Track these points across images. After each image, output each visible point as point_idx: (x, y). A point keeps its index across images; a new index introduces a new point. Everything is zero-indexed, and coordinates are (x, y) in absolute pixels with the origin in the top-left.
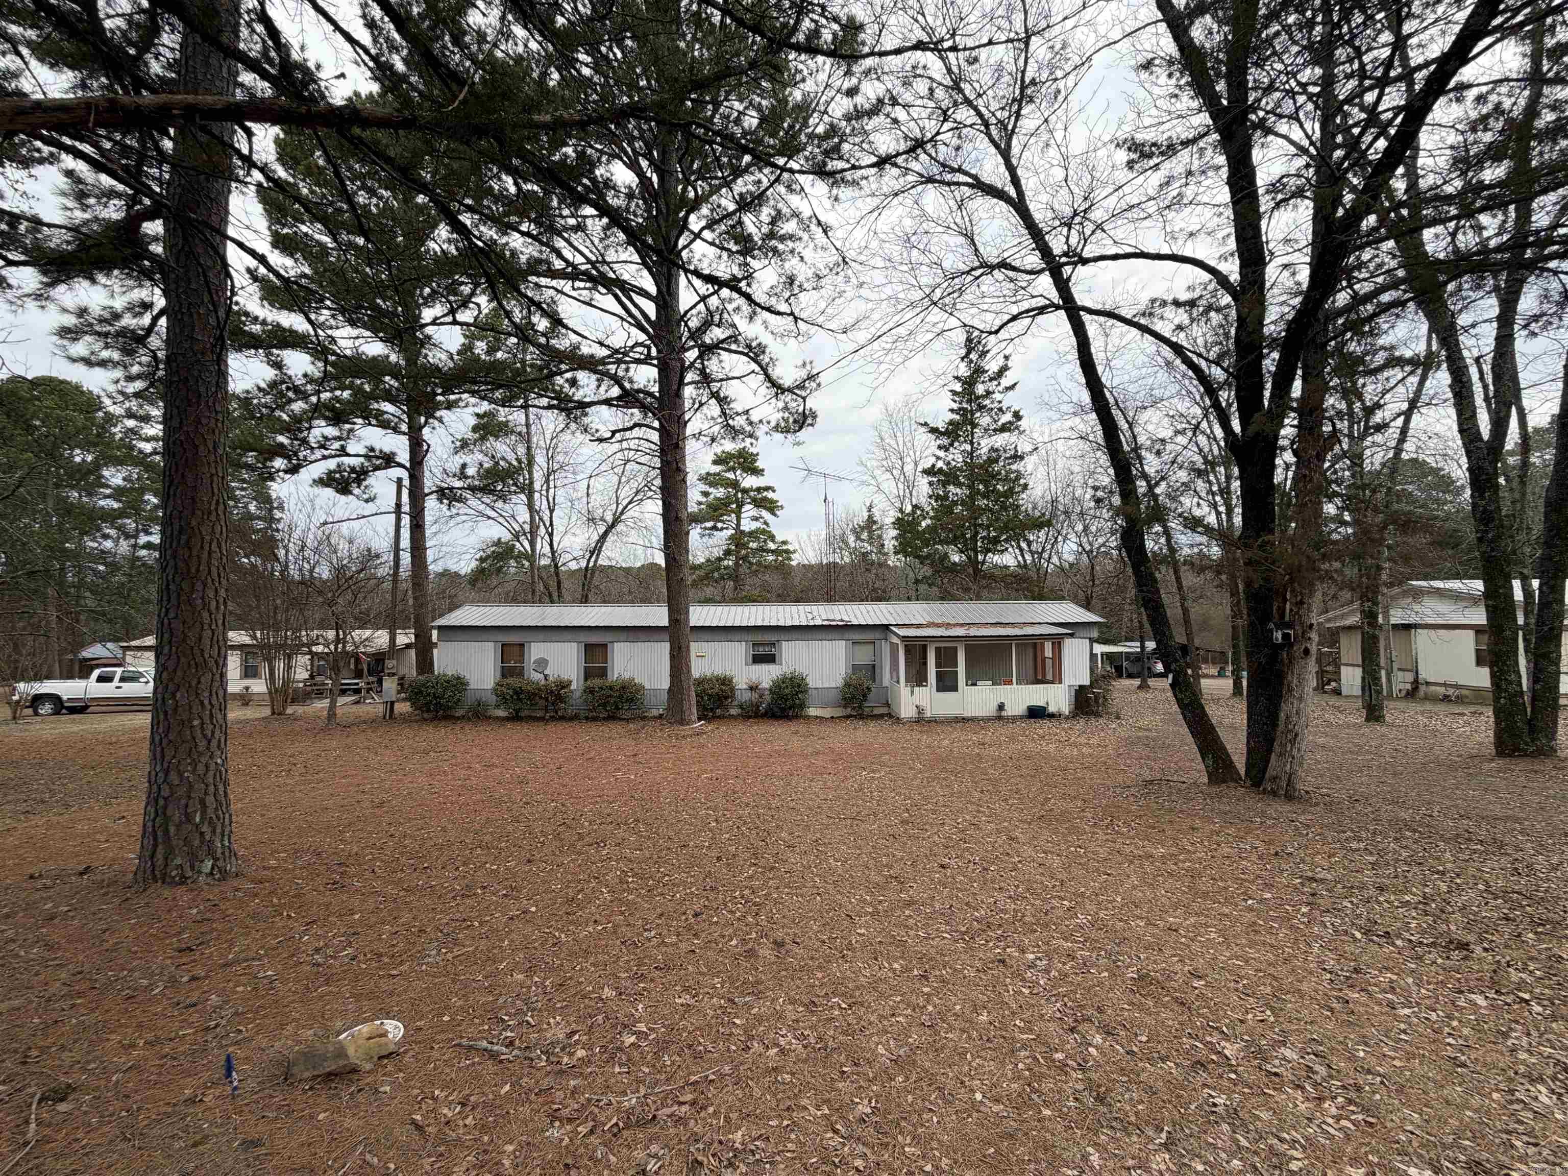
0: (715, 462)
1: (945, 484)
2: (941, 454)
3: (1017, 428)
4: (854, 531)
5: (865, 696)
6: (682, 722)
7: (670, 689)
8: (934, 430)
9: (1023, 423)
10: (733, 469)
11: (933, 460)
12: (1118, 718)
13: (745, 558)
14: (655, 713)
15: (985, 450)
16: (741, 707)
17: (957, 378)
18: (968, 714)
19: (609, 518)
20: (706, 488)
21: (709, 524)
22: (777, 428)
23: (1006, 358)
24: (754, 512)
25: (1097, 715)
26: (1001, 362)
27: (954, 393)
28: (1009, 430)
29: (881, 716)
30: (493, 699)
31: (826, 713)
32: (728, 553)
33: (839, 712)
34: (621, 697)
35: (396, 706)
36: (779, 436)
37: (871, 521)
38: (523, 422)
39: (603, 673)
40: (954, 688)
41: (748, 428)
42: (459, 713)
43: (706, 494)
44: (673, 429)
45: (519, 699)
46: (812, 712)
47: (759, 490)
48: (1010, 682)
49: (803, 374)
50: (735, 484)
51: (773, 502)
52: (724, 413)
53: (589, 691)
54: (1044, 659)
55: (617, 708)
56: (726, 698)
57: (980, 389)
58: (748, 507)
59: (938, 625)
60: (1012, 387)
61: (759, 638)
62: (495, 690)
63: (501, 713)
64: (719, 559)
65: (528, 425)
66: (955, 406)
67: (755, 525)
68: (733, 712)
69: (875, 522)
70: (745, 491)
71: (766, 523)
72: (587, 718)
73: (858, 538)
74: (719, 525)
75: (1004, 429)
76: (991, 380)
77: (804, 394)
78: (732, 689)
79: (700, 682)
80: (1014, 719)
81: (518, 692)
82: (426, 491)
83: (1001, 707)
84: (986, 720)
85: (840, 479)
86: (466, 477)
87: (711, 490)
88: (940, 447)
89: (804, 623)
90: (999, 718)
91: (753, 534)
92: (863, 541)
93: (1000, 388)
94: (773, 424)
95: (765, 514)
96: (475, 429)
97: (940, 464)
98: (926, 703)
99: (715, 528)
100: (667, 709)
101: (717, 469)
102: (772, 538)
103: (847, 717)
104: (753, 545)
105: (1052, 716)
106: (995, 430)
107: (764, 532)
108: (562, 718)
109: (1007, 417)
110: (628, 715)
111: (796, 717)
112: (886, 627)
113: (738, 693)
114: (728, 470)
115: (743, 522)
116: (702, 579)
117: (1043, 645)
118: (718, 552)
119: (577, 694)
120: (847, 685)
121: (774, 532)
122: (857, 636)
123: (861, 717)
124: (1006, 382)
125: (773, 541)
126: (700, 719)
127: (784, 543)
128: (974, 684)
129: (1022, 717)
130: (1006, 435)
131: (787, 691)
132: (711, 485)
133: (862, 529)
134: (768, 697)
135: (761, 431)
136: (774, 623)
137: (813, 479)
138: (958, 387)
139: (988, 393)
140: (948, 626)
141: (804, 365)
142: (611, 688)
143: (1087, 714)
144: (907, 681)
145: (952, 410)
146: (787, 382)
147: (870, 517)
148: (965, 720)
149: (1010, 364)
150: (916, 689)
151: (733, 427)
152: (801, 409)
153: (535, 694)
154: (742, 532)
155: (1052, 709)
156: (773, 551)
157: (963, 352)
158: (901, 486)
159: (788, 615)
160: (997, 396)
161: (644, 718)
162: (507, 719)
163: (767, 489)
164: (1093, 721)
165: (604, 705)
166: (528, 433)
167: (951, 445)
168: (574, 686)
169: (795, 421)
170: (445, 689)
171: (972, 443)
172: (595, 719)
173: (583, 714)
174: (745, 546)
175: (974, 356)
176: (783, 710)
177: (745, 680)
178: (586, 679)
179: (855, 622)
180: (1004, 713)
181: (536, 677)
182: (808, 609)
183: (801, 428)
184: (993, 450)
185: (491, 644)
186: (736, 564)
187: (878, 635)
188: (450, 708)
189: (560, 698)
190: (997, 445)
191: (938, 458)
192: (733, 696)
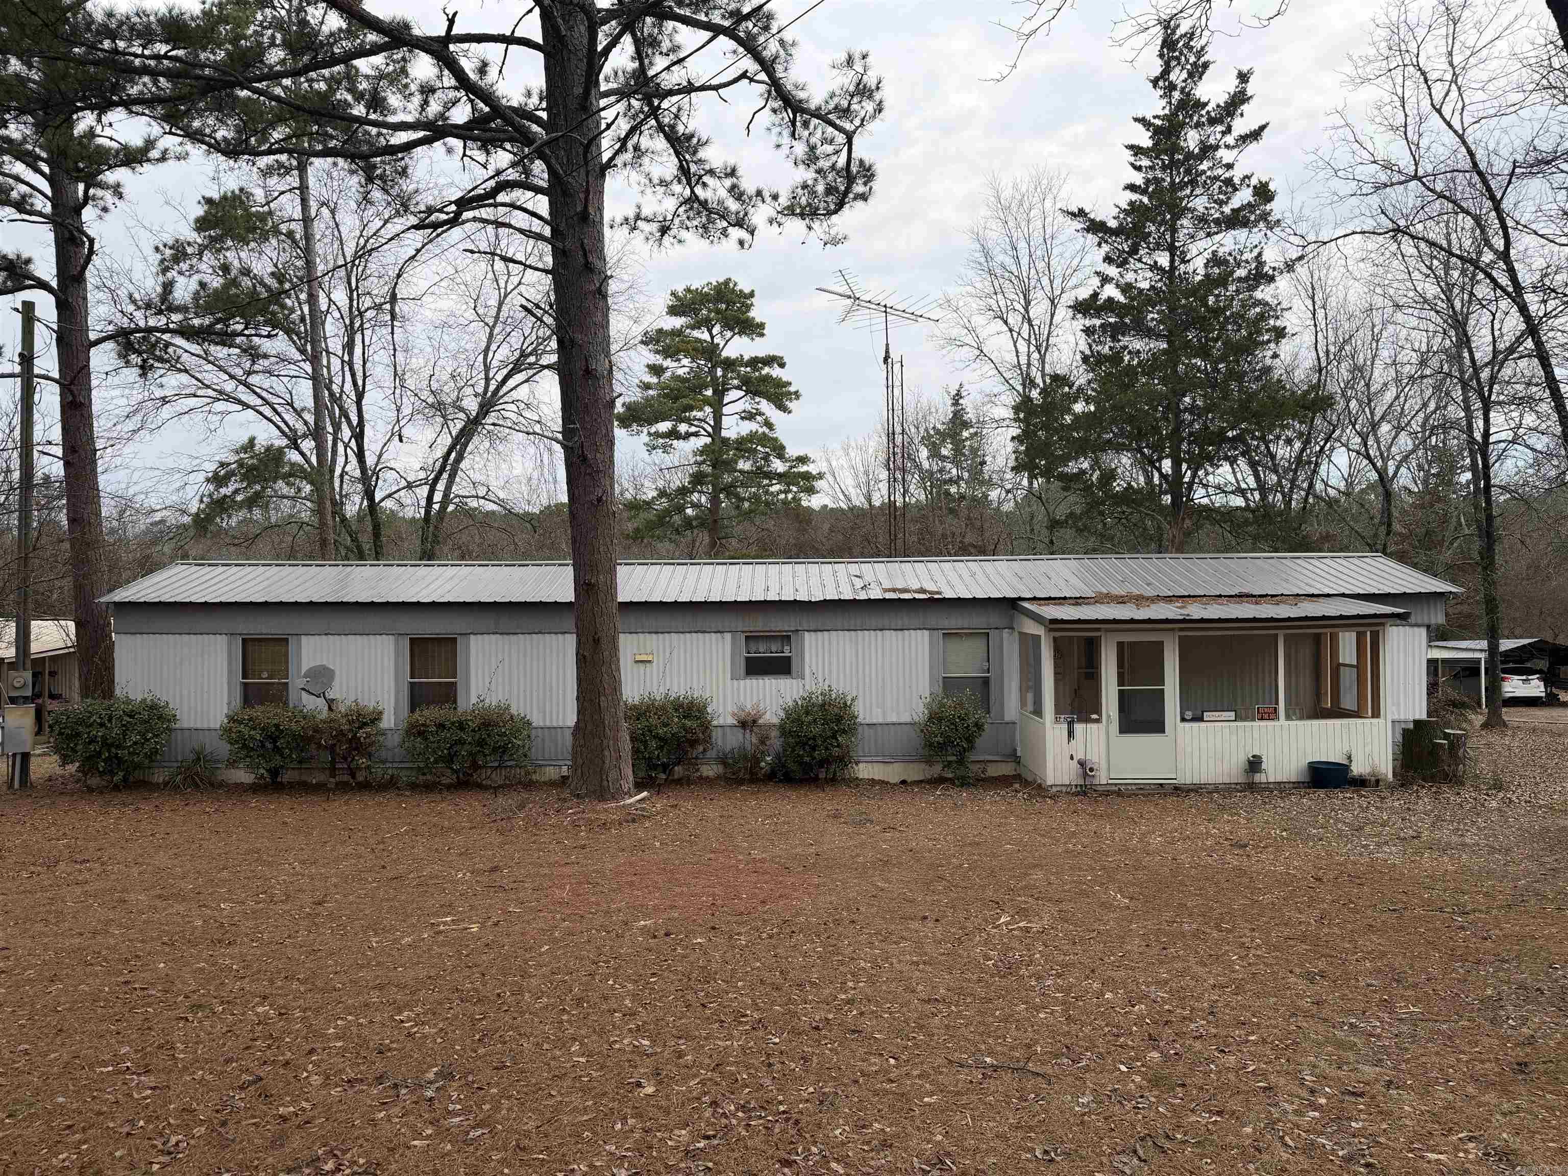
0: (673, 311)
1: (1115, 331)
2: (1112, 271)
3: (1264, 217)
4: (927, 440)
5: (970, 740)
6: (603, 793)
7: (578, 729)
8: (1096, 227)
9: (1276, 208)
10: (707, 324)
11: (1096, 281)
12: (1498, 786)
13: (729, 490)
14: (551, 773)
15: (1198, 264)
16: (723, 760)
17: (1142, 121)
18: (1186, 777)
19: (472, 405)
20: (658, 360)
21: (664, 426)
22: (790, 211)
23: (1243, 77)
24: (745, 404)
25: (1454, 780)
26: (1231, 85)
27: (1136, 150)
28: (1245, 223)
29: (1004, 781)
30: (223, 749)
31: (892, 773)
32: (698, 479)
33: (915, 772)
34: (481, 743)
35: (34, 763)
36: (795, 226)
37: (958, 421)
38: (297, 214)
39: (448, 694)
40: (1157, 726)
41: (733, 205)
42: (159, 777)
43: (656, 370)
44: (576, 180)
45: (277, 750)
46: (864, 771)
47: (754, 362)
48: (1272, 715)
49: (847, 80)
50: (710, 352)
51: (781, 384)
52: (684, 171)
53: (416, 731)
54: (1337, 667)
55: (475, 766)
56: (693, 743)
57: (1192, 139)
58: (733, 394)
59: (1121, 600)
60: (1255, 135)
61: (758, 624)
62: (226, 731)
63: (242, 776)
64: (683, 491)
65: (307, 221)
66: (1138, 179)
67: (747, 428)
68: (709, 770)
69: (966, 425)
70: (729, 364)
71: (768, 424)
72: (414, 787)
73: (935, 453)
74: (683, 428)
75: (1236, 220)
76: (1212, 121)
77: (848, 126)
78: (706, 727)
79: (640, 712)
80: (1282, 789)
81: (273, 735)
82: (93, 336)
83: (1254, 764)
84: (1225, 790)
85: (916, 317)
86: (172, 309)
87: (668, 363)
88: (1108, 259)
89: (848, 595)
90: (1251, 787)
91: (743, 446)
92: (944, 458)
93: (1230, 139)
94: (784, 201)
95: (766, 406)
96: (201, 224)
97: (1111, 291)
98: (1096, 755)
99: (673, 434)
100: (574, 767)
101: (678, 322)
102: (779, 450)
103: (937, 781)
104: (744, 465)
105: (1360, 783)
106: (1217, 222)
107: (764, 439)
108: (365, 787)
109: (1244, 196)
110: (498, 778)
111: (833, 781)
112: (1011, 605)
113: (717, 735)
114: (696, 326)
115: (726, 422)
116: (651, 526)
117: (1334, 639)
118: (679, 480)
119: (394, 740)
120: (935, 717)
121: (783, 438)
122: (954, 621)
123: (963, 782)
124: (1240, 126)
125: (781, 456)
126: (640, 786)
127: (803, 460)
128: (1199, 719)
129: (1297, 785)
130: (1241, 234)
131: (816, 730)
132: (668, 353)
133: (943, 435)
134: (776, 742)
135: (760, 215)
136: (788, 596)
137: (862, 316)
138: (1145, 139)
139: (1207, 150)
140: (1139, 600)
141: (850, 61)
142: (461, 726)
143: (1433, 779)
144: (1058, 710)
145: (1132, 187)
146: (815, 96)
147: (956, 414)
148: (1178, 790)
149: (1250, 90)
150: (1079, 728)
151: (704, 204)
152: (842, 161)
153: (308, 740)
154: (725, 441)
155: (1358, 768)
156: (780, 477)
157: (1157, 67)
158: (1022, 346)
159: (814, 581)
160: (1225, 155)
161: (530, 785)
162: (255, 789)
163: (770, 360)
164: (1448, 793)
165: (450, 759)
166: (308, 237)
167: (1134, 250)
168: (388, 722)
169: (829, 190)
170: (126, 729)
171: (1172, 249)
172: (429, 788)
173: (404, 778)
174: (730, 466)
175: (1178, 76)
176: (807, 768)
177: (730, 708)
178: (412, 710)
179: (949, 594)
180: (1260, 778)
181: (312, 704)
182: (854, 568)
183: (840, 205)
184: (1215, 260)
185: (222, 640)
186: (715, 500)
187: (994, 618)
188: (138, 766)
189: (357, 746)
190: (1221, 252)
191: (1105, 280)
192: (708, 740)
